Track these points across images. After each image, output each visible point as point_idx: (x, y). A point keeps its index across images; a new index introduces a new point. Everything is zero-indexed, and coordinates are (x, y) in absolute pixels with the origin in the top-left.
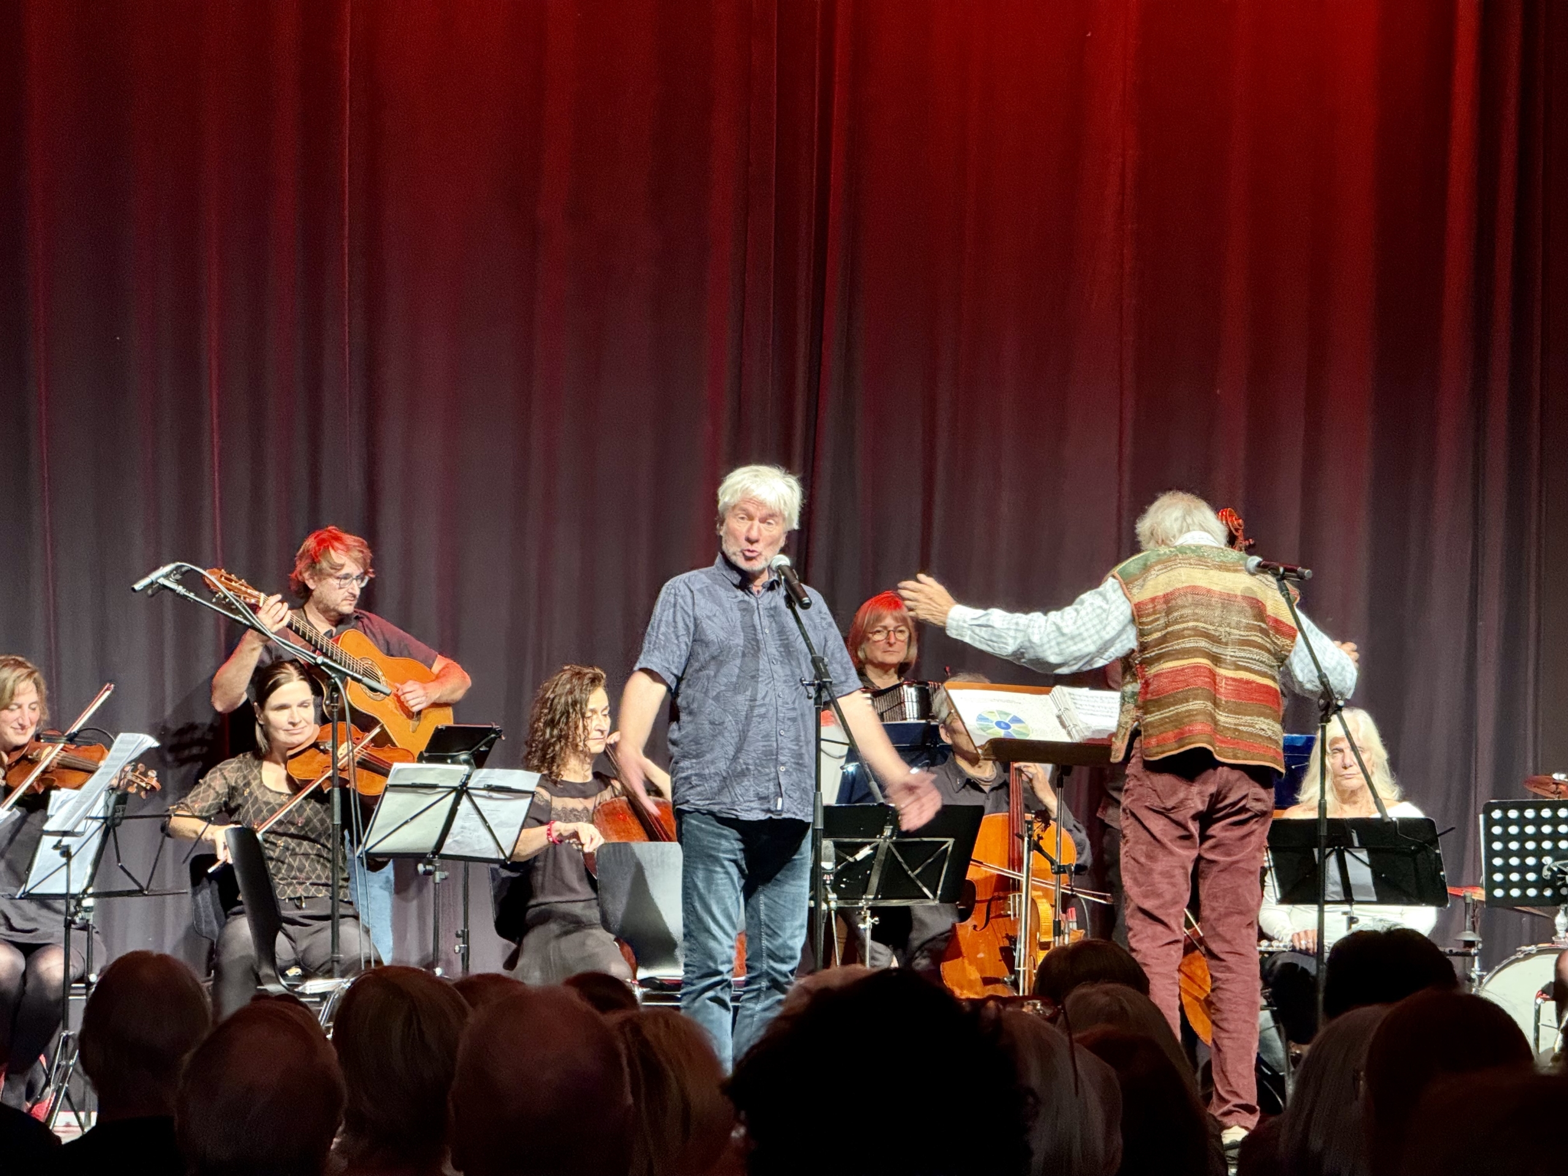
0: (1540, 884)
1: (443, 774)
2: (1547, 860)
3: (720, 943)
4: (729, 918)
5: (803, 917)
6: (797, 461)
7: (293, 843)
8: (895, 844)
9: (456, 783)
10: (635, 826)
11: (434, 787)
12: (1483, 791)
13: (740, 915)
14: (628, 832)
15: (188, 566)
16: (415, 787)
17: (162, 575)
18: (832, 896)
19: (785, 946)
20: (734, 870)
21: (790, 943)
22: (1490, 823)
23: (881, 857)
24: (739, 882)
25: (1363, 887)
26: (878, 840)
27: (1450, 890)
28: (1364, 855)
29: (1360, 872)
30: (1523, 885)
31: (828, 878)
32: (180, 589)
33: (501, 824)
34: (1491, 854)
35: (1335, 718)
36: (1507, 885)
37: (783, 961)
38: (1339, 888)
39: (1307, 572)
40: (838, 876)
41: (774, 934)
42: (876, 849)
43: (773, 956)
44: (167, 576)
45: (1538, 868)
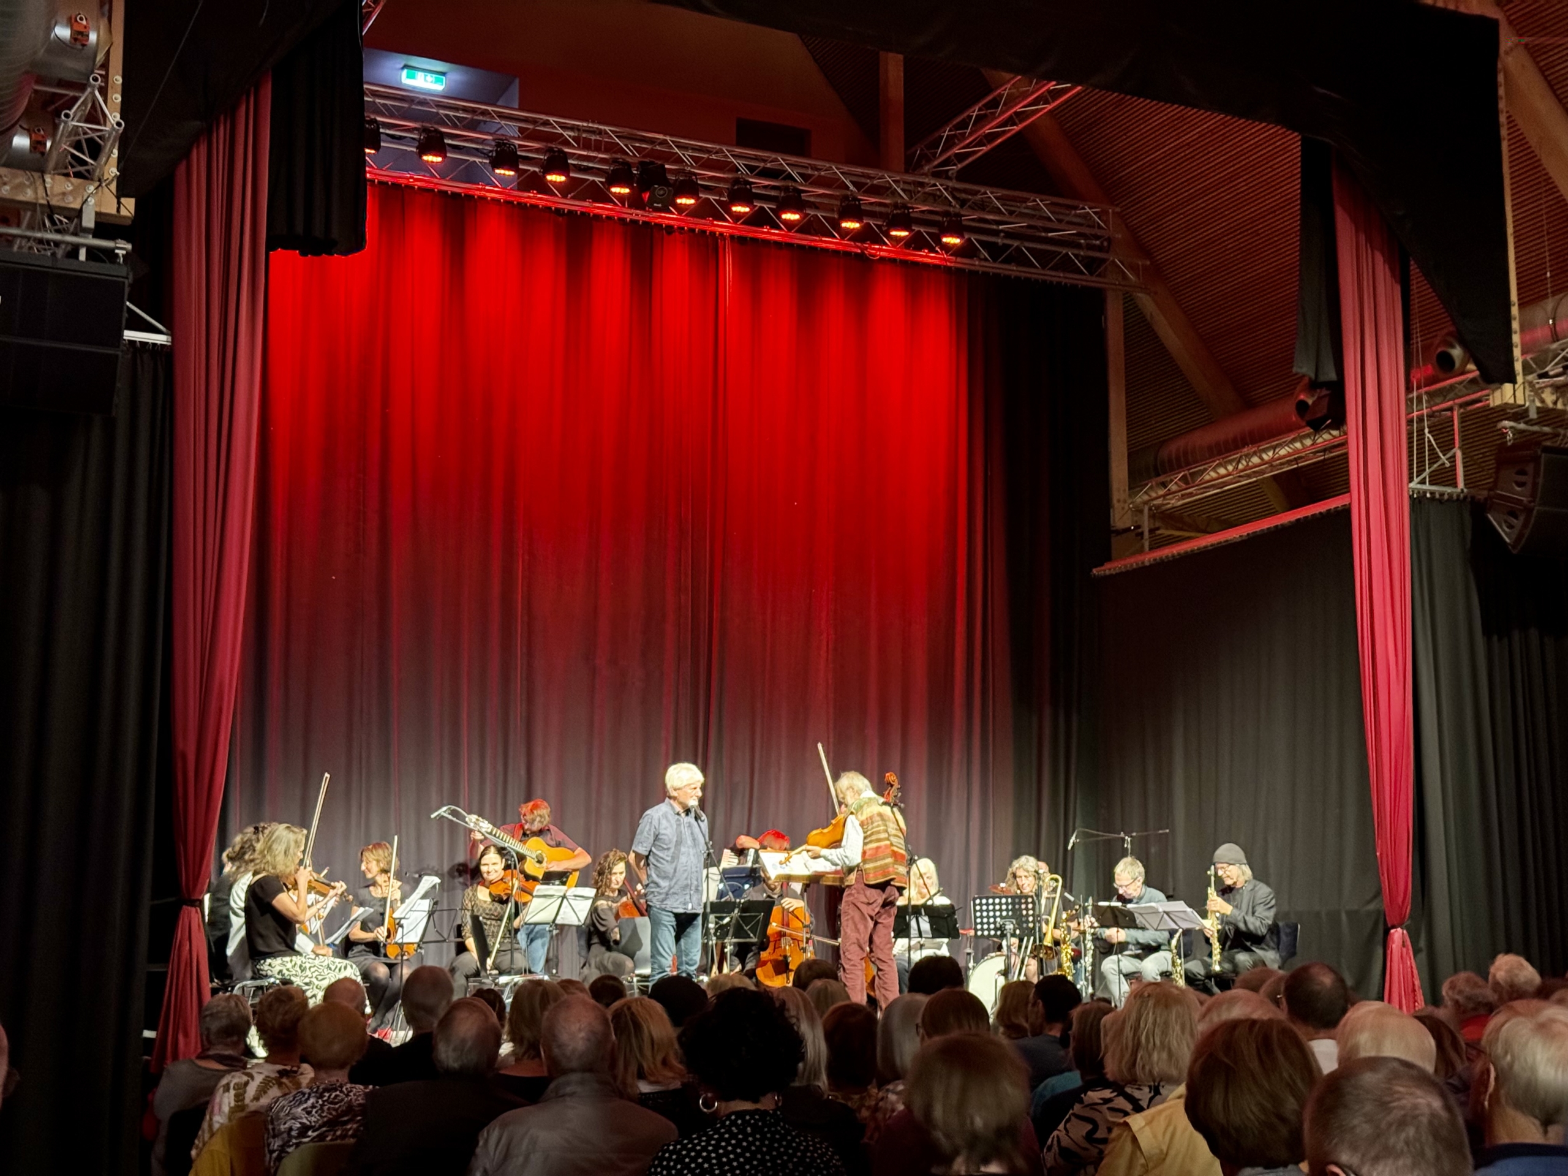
0: (996, 929)
1: (556, 890)
2: (998, 920)
3: (666, 959)
4: (670, 949)
5: (699, 946)
6: (700, 761)
7: (494, 922)
8: (740, 916)
9: (562, 894)
10: (635, 911)
11: (552, 896)
12: (973, 892)
13: (674, 949)
14: (632, 914)
15: (453, 807)
16: (545, 896)
17: (443, 811)
18: (714, 938)
19: (691, 960)
20: (672, 929)
21: (694, 958)
22: (975, 905)
23: (734, 921)
24: (674, 934)
25: (926, 932)
26: (732, 914)
27: (961, 931)
28: (926, 918)
29: (925, 925)
30: (989, 930)
31: (712, 931)
32: (450, 817)
33: (580, 911)
34: (976, 917)
35: (914, 865)
36: (982, 930)
37: (691, 965)
38: (917, 932)
39: (902, 805)
40: (716, 930)
41: (687, 955)
42: (731, 918)
43: (687, 963)
44: (445, 812)
45: (995, 923)
